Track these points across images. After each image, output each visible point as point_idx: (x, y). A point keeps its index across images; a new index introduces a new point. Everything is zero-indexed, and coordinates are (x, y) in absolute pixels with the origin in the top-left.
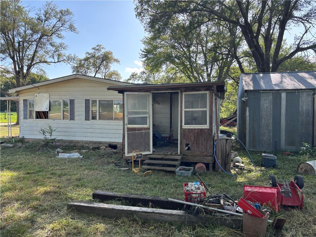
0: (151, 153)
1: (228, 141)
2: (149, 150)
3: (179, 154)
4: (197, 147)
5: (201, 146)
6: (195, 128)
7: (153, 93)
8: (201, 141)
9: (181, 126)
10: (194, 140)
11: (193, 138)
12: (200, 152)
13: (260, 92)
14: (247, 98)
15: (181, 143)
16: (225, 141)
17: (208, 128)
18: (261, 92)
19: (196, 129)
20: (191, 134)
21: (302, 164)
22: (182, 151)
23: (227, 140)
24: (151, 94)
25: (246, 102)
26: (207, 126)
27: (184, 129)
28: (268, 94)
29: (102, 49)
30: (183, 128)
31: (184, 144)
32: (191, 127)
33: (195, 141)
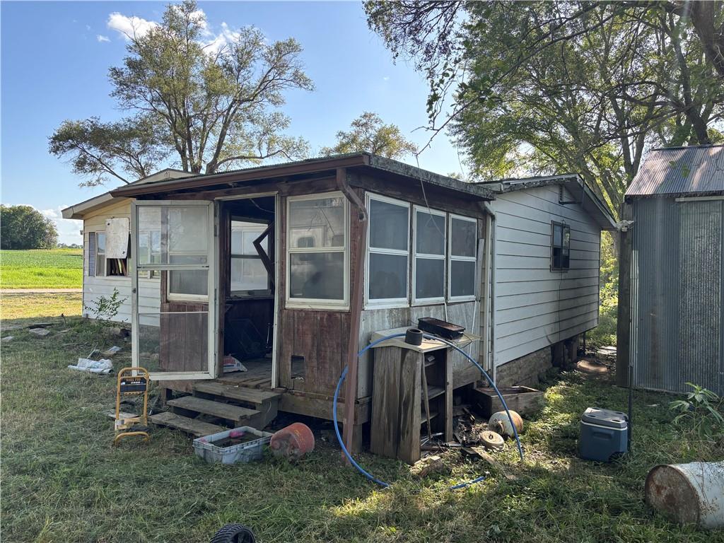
1: (408, 355)
3: (273, 385)
4: (318, 368)
5: (330, 367)
6: (314, 307)
8: (328, 350)
9: (282, 301)
10: (313, 346)
11: (309, 339)
12: (326, 386)
13: (677, 200)
15: (280, 355)
16: (398, 355)
17: (347, 308)
18: (682, 199)
19: (316, 312)
20: (305, 327)
21: (662, 471)
22: (282, 378)
23: (405, 351)
24: (212, 204)
29: (376, 122)
30: (286, 307)
31: (288, 356)
32: (304, 303)
33: (315, 348)
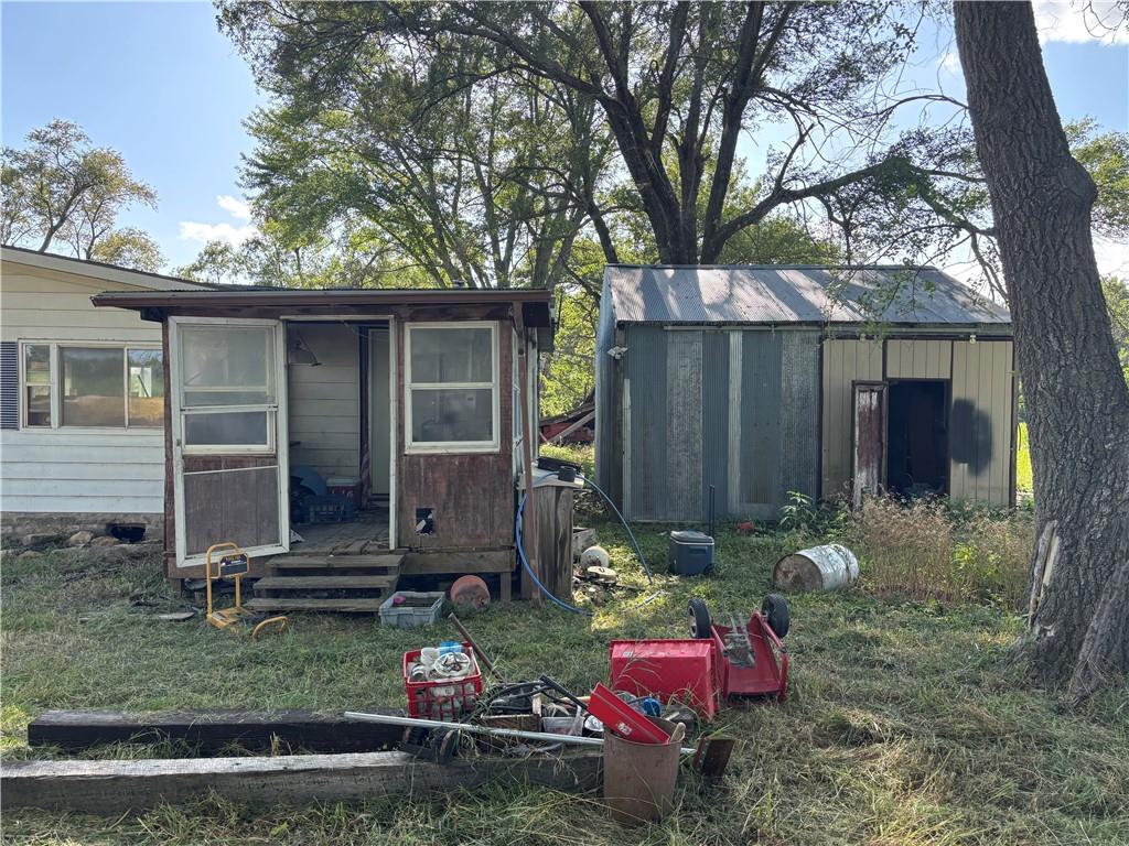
0: (285, 548)
1: (563, 493)
2: (276, 540)
3: (392, 547)
4: (457, 519)
5: (474, 516)
6: (450, 451)
7: (288, 321)
8: (471, 497)
9: (401, 446)
10: (449, 494)
11: (442, 488)
12: (469, 537)
13: (666, 328)
14: (624, 349)
15: (400, 510)
16: (552, 494)
17: (497, 450)
18: (670, 328)
19: (455, 456)
20: (437, 475)
21: (788, 559)
22: (402, 537)
23: (559, 489)
24: (281, 325)
25: (621, 363)
26: (491, 446)
27: (412, 456)
28: (690, 337)
30: (406, 453)
31: (412, 509)
32: (435, 447)
33: (453, 497)
